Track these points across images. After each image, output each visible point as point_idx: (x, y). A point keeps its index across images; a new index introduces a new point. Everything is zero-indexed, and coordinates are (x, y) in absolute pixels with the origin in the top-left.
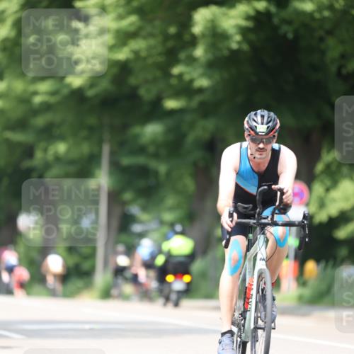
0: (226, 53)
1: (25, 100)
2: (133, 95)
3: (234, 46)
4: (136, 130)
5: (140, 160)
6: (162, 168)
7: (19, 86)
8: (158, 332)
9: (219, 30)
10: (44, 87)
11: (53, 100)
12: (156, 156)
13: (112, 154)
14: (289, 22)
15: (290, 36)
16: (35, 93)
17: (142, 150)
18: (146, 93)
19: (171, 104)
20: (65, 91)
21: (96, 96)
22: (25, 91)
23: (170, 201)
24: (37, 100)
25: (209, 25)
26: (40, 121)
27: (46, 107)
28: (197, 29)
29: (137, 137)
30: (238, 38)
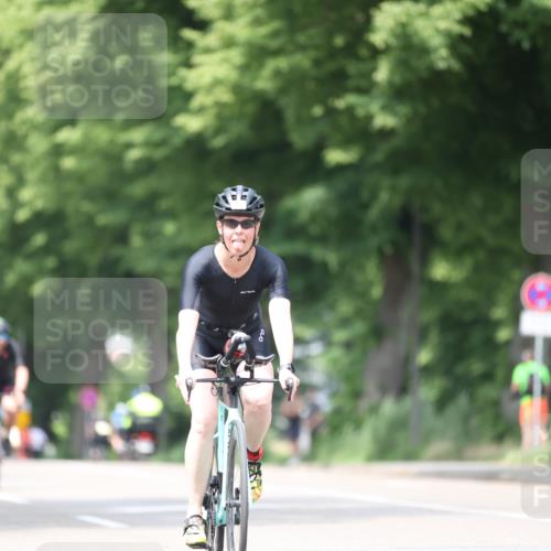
0: (425, 74)
1: (113, 156)
2: (283, 146)
3: (442, 65)
4: (289, 203)
5: (298, 247)
6: (332, 259)
7: (102, 135)
8: (333, 513)
9: (415, 40)
10: (138, 135)
11: (159, 154)
12: (322, 239)
14: (522, 25)
15: (526, 45)
16: (129, 146)
17: (294, 232)
18: (300, 139)
19: (335, 156)
20: (177, 141)
21: (225, 147)
22: (112, 142)
23: (345, 307)
24: (134, 155)
25: (399, 30)
26: (138, 189)
27: (147, 167)
28: (378, 38)
29: (291, 214)
30: (444, 52)
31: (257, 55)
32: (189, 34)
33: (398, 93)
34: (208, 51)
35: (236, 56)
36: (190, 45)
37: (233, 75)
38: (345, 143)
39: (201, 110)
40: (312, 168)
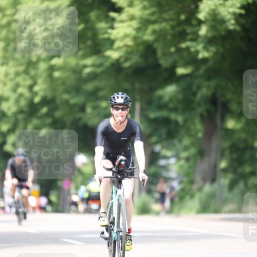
0: (223, 33)
1: (77, 71)
2: (157, 66)
3: (231, 27)
4: (160, 92)
5: (163, 114)
6: (180, 119)
7: (73, 61)
9: (219, 17)
10: (89, 61)
11: (99, 70)
12: (175, 110)
13: (142, 110)
16: (85, 66)
17: (162, 106)
18: (165, 63)
20: (107, 64)
21: (130, 67)
22: (77, 64)
23: (186, 141)
24: (88, 70)
25: (212, 12)
26: (90, 87)
27: (93, 77)
28: (201, 16)
29: (161, 97)
30: (233, 22)
31: (145, 23)
32: (112, 14)
33: (210, 41)
34: (122, 21)
35: (135, 24)
36: (113, 20)
37: (133, 33)
38: (185, 65)
39: (119, 48)
40: (170, 76)
